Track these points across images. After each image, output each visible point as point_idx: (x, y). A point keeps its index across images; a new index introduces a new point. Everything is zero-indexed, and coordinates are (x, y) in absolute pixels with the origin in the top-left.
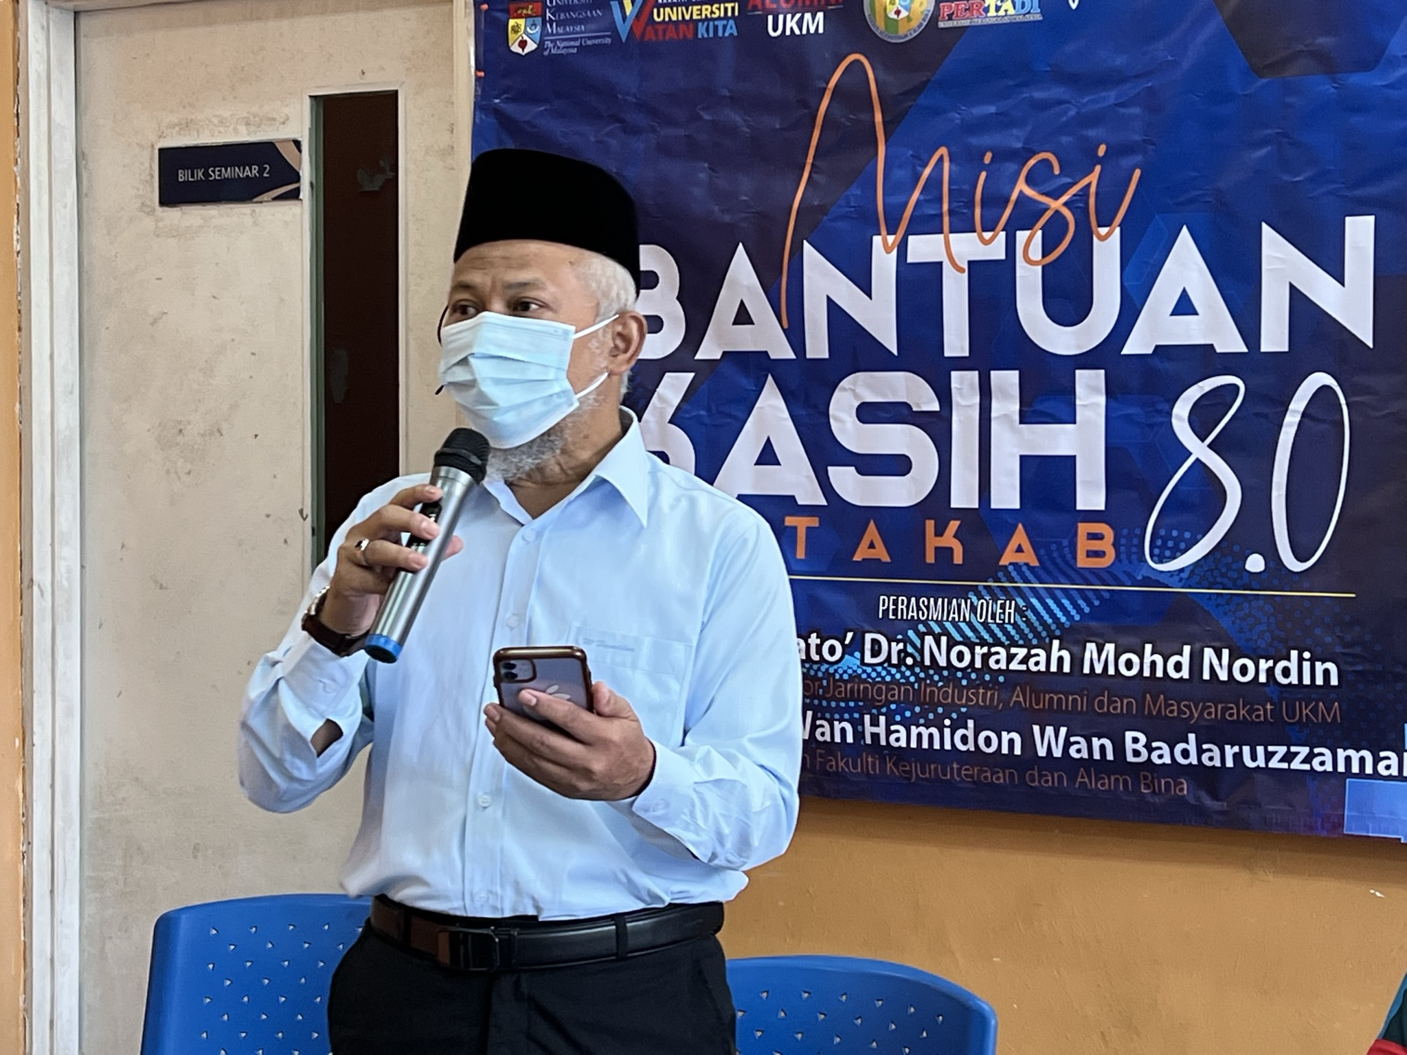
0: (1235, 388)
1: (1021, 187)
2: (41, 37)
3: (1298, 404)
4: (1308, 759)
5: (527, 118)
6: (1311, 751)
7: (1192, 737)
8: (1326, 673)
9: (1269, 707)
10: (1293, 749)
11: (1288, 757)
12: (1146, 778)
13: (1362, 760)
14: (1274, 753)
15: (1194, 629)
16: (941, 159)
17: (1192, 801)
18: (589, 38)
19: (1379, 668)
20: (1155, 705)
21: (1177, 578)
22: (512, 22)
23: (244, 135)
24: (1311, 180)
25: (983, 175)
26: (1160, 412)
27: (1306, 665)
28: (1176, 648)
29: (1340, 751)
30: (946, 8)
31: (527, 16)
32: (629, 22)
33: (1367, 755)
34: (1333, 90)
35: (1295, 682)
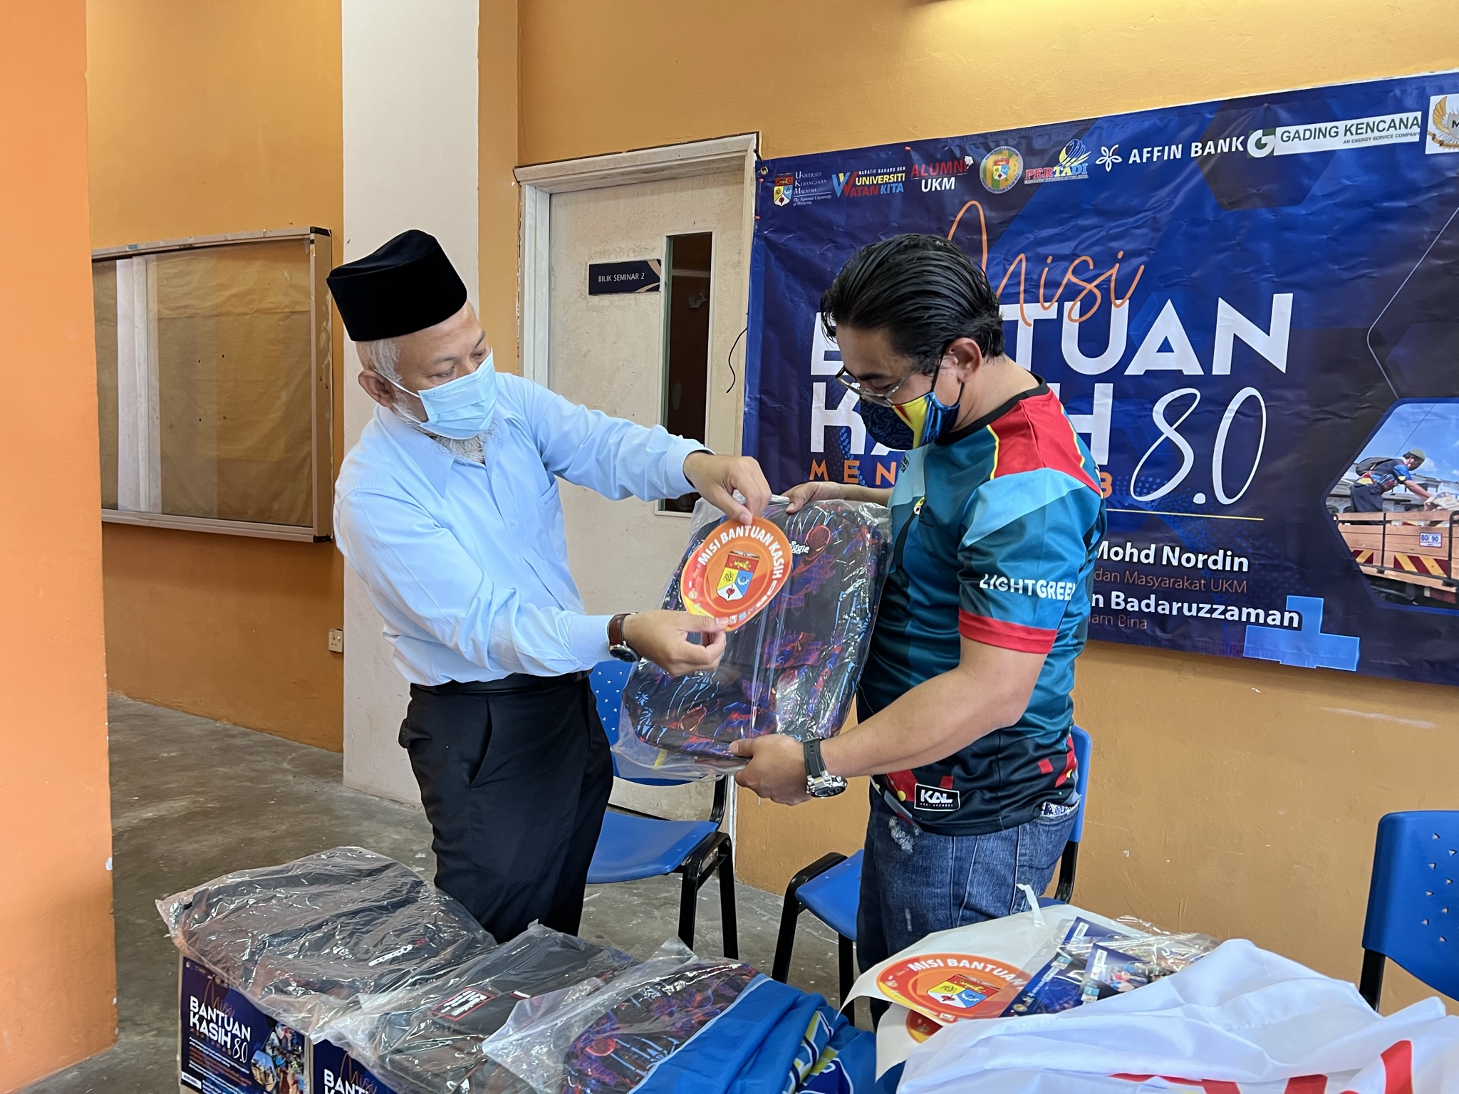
0: (1195, 396)
1: (1069, 276)
2: (533, 206)
3: (1234, 405)
4: (1223, 613)
5: (782, 241)
6: (1226, 608)
7: (1153, 597)
8: (1241, 564)
9: (1203, 582)
10: (1215, 606)
11: (1211, 611)
12: (1122, 618)
13: (1258, 615)
14: (1203, 608)
15: (1159, 535)
16: (1021, 261)
17: (1149, 632)
18: (819, 196)
19: (1276, 562)
20: (1131, 577)
21: (1150, 506)
22: (776, 188)
23: (632, 258)
24: (1253, 271)
25: (1047, 269)
26: (1146, 409)
27: (1229, 559)
28: (1147, 546)
29: (1244, 609)
30: (1029, 173)
31: (785, 185)
32: (842, 186)
33: (1261, 612)
34: (1272, 217)
35: (1221, 568)
